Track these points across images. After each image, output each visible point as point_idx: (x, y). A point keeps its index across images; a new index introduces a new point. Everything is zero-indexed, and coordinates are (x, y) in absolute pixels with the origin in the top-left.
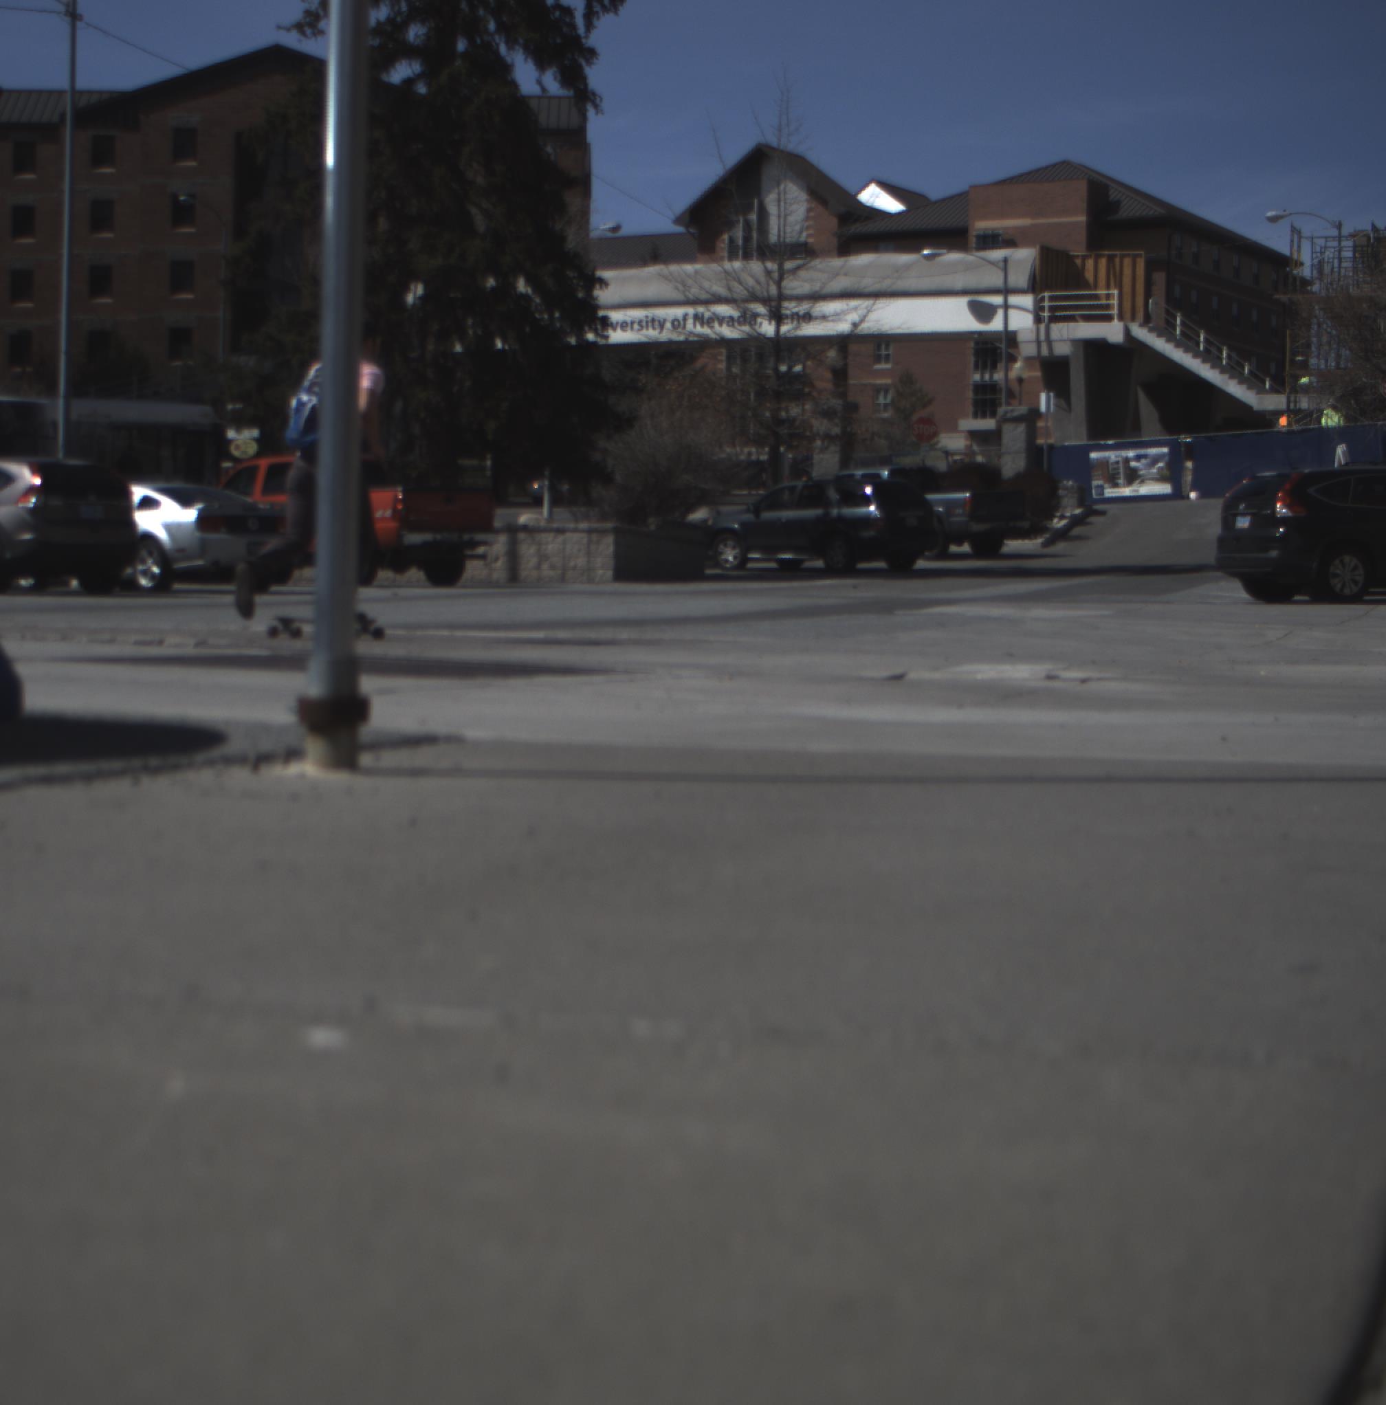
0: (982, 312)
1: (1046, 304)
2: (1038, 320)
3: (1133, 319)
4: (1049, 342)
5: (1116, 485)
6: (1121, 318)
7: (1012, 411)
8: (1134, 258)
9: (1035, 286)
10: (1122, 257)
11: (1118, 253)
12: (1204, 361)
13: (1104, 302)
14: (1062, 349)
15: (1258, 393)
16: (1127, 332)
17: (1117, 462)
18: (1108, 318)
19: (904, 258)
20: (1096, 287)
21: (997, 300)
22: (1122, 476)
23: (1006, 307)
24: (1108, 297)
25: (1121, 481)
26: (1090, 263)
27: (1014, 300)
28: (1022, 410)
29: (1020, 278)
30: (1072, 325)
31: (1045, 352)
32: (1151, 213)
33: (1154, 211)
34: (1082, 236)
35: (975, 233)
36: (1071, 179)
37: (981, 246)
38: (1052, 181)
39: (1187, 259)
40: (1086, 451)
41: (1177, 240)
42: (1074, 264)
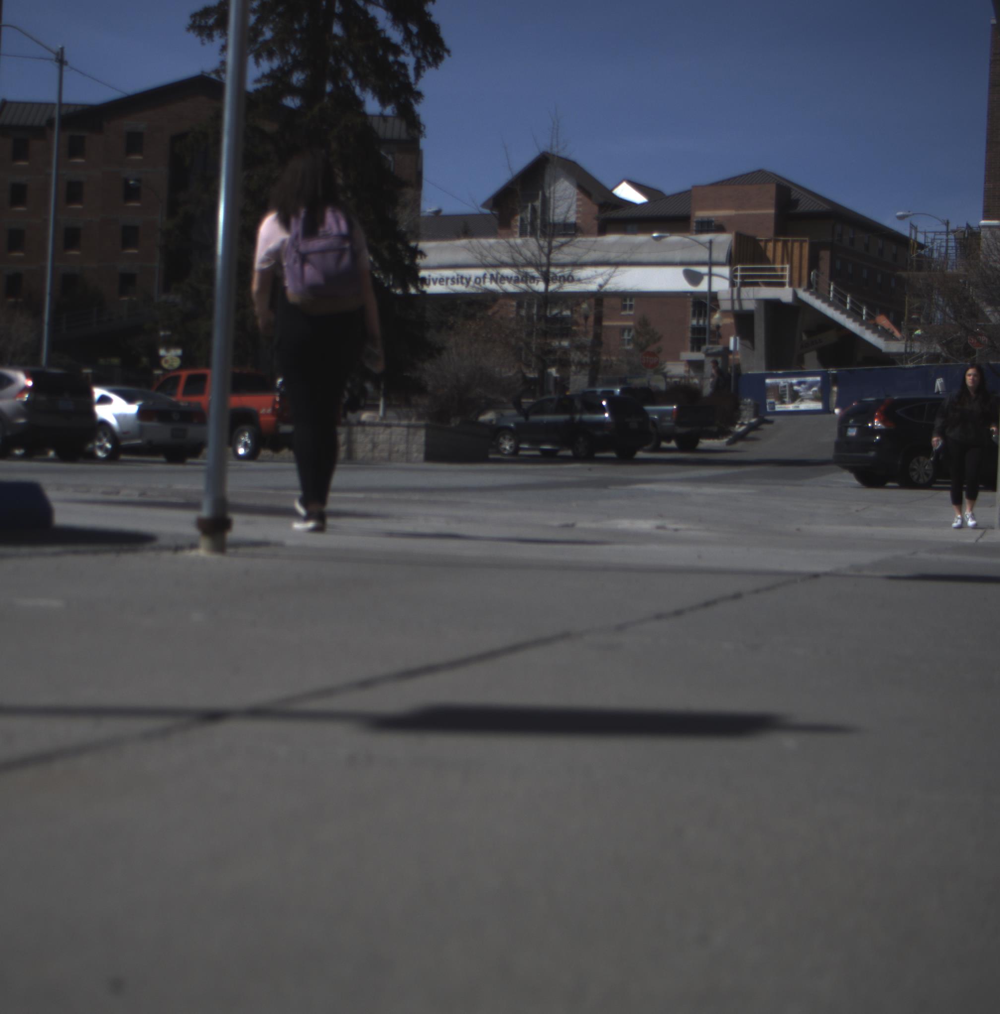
0: (693, 278)
1: (739, 273)
2: (733, 284)
3: (800, 285)
4: (740, 300)
5: (783, 402)
6: (791, 284)
7: (712, 349)
8: (801, 243)
9: (730, 261)
10: (793, 242)
11: (790, 239)
12: (849, 316)
13: (780, 273)
14: (749, 306)
15: (886, 340)
16: (795, 295)
17: (785, 387)
18: (782, 285)
19: (641, 238)
20: (774, 262)
21: (704, 270)
22: (787, 396)
23: (710, 275)
24: (783, 269)
25: (787, 400)
26: (770, 245)
27: (716, 270)
28: (719, 348)
29: (721, 254)
30: (756, 289)
31: (737, 307)
32: (820, 209)
33: (823, 207)
34: (771, 224)
35: (695, 220)
36: (765, 185)
37: (700, 229)
38: (751, 184)
39: (846, 242)
40: (763, 378)
41: (839, 228)
42: (759, 245)
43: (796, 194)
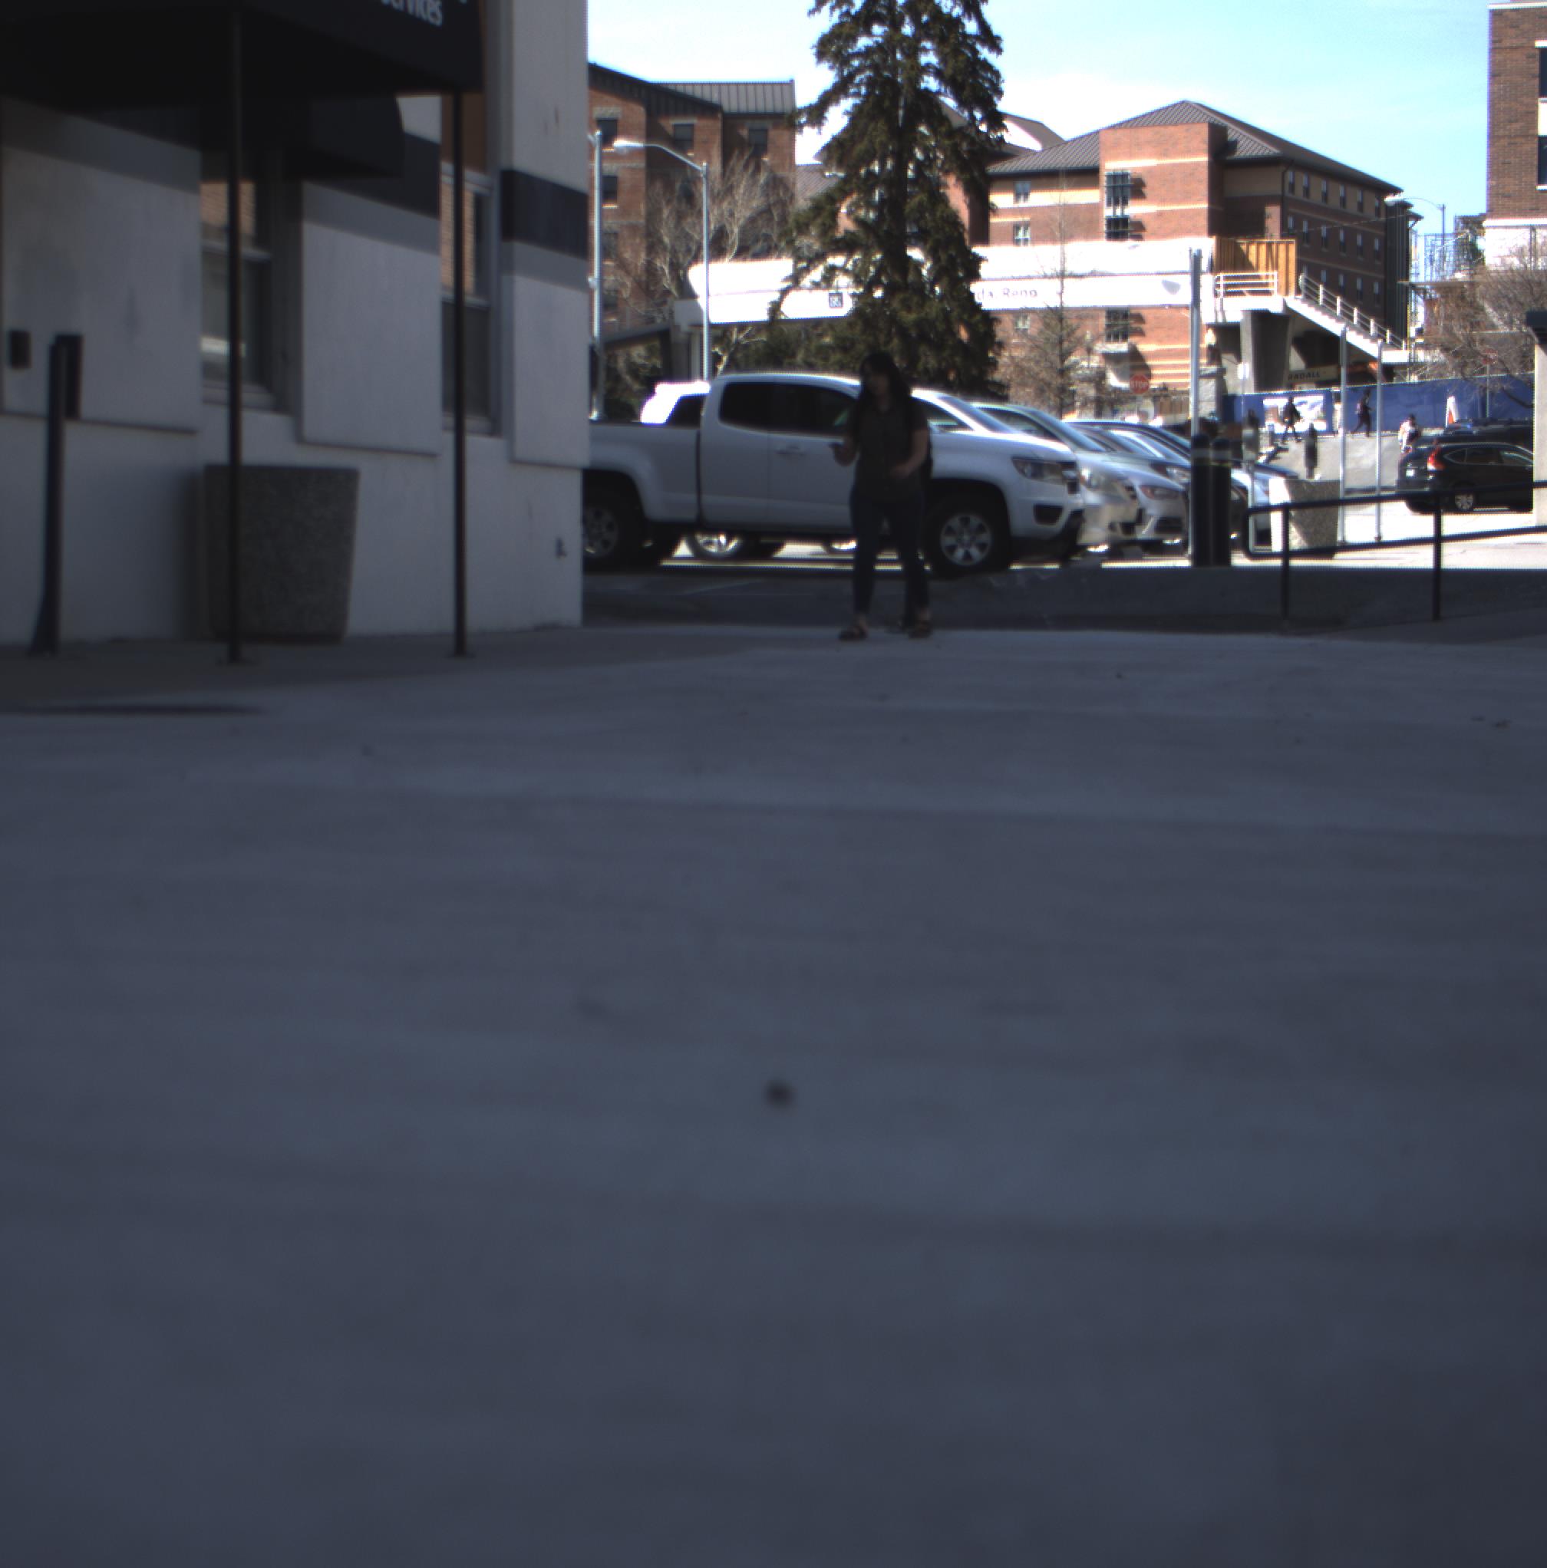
1: (1222, 282)
3: (1288, 292)
4: (1224, 312)
6: (1279, 292)
7: (1205, 370)
8: (1287, 245)
9: (1216, 268)
10: (1278, 244)
11: (1274, 241)
12: (1338, 321)
13: (1264, 281)
14: (1234, 318)
15: (1382, 348)
16: (1284, 303)
18: (1268, 293)
20: (1257, 268)
24: (1267, 277)
26: (1253, 248)
30: (1242, 298)
31: (1220, 320)
32: (1266, 152)
33: (1269, 150)
34: (1204, 175)
35: (1106, 173)
36: (1193, 123)
37: (1112, 185)
38: (1176, 124)
39: (1299, 193)
40: (1260, 399)
41: (1290, 176)
42: (1240, 249)
43: (1233, 134)
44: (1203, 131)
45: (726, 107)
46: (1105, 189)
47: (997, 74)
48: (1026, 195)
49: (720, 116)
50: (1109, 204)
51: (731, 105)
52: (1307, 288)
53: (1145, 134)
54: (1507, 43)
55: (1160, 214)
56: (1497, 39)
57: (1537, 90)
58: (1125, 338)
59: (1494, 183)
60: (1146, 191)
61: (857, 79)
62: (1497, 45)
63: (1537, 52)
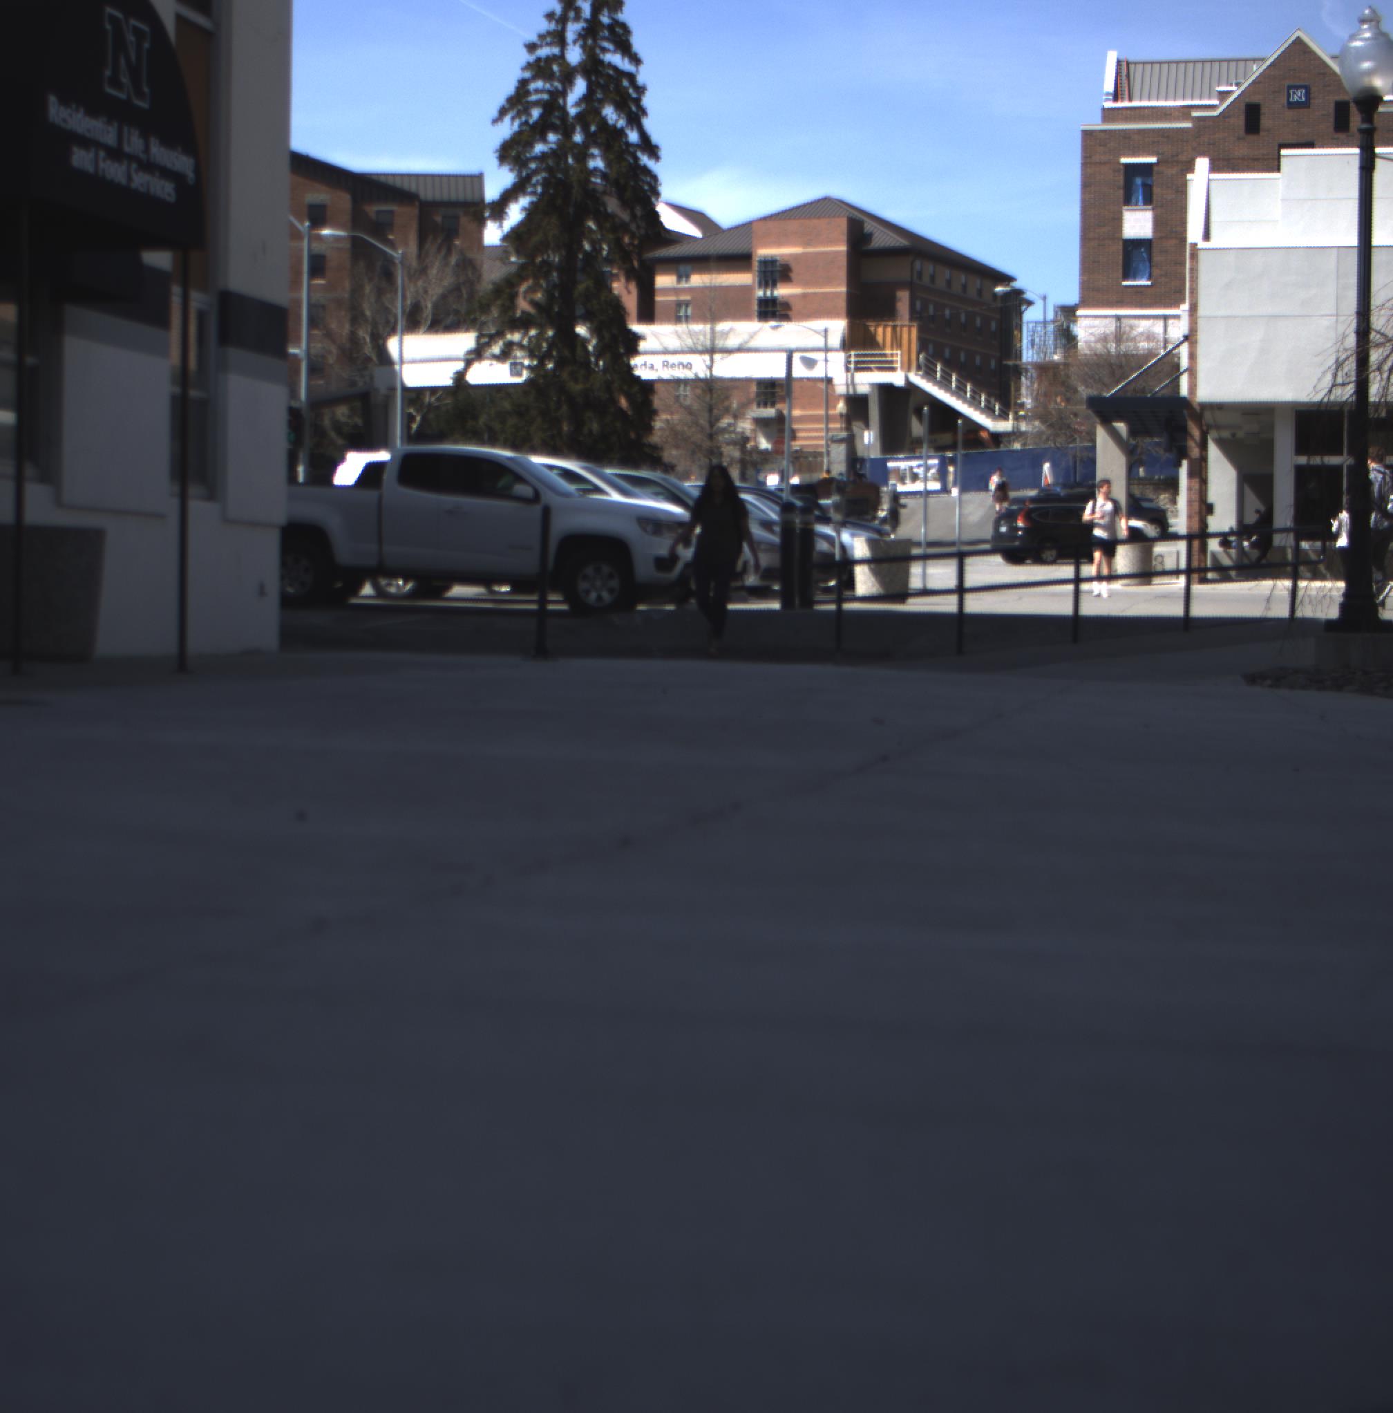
0: (810, 364)
1: (853, 359)
2: (847, 370)
3: (909, 369)
4: (853, 384)
6: (902, 368)
7: (837, 436)
8: (910, 327)
9: (845, 347)
10: (902, 327)
11: (898, 324)
12: (955, 395)
13: (889, 359)
14: (863, 389)
15: (992, 419)
16: (907, 379)
17: (905, 470)
18: (893, 369)
20: (884, 347)
21: (819, 356)
22: (908, 478)
23: (826, 360)
24: (892, 355)
25: (908, 481)
26: (880, 330)
27: (831, 356)
28: (844, 434)
29: (835, 340)
30: (869, 373)
31: (851, 391)
32: (898, 244)
33: (901, 242)
34: (843, 262)
35: (757, 259)
36: (834, 217)
37: (763, 269)
38: (819, 218)
39: (926, 279)
40: (884, 461)
41: (918, 265)
42: (869, 331)
43: (869, 226)
44: (843, 224)
45: (422, 195)
46: (757, 273)
47: (655, 178)
48: (688, 277)
49: (417, 204)
50: (760, 286)
51: (427, 194)
52: (926, 366)
53: (793, 225)
54: (1096, 158)
55: (804, 296)
56: (1088, 155)
57: (1122, 200)
58: (773, 405)
59: (1085, 278)
60: (793, 275)
61: (534, 180)
62: (1088, 160)
63: (1122, 167)
